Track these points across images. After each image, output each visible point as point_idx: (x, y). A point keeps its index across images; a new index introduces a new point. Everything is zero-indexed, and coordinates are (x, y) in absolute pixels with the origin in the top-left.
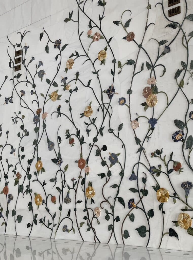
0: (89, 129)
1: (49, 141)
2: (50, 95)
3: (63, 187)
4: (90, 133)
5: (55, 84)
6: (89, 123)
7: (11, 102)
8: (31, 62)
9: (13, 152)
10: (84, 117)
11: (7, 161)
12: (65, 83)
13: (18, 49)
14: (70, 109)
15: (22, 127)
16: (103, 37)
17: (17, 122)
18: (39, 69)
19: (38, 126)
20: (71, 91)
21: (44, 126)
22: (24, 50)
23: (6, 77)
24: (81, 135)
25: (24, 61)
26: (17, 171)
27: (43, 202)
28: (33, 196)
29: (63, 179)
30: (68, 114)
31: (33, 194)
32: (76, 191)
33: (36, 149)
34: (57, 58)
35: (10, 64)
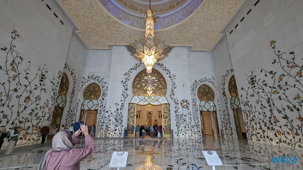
0: (301, 104)
1: (278, 110)
2: (273, 92)
3: (293, 129)
4: (302, 106)
5: (274, 88)
6: (300, 102)
7: (254, 96)
8: (259, 81)
9: (260, 114)
10: (296, 100)
11: (258, 117)
12: (280, 87)
13: (251, 77)
14: (287, 97)
15: (262, 105)
16: (297, 66)
17: (258, 103)
18: (264, 83)
19: (270, 104)
20: (284, 90)
21: (274, 104)
22: (254, 77)
23: (249, 88)
24: (297, 107)
25: (256, 81)
26: (264, 121)
27: (283, 134)
28: (276, 132)
29: (292, 125)
30: (286, 99)
31: (275, 130)
32: (301, 131)
33: (272, 113)
34: (272, 78)
35: (249, 83)
